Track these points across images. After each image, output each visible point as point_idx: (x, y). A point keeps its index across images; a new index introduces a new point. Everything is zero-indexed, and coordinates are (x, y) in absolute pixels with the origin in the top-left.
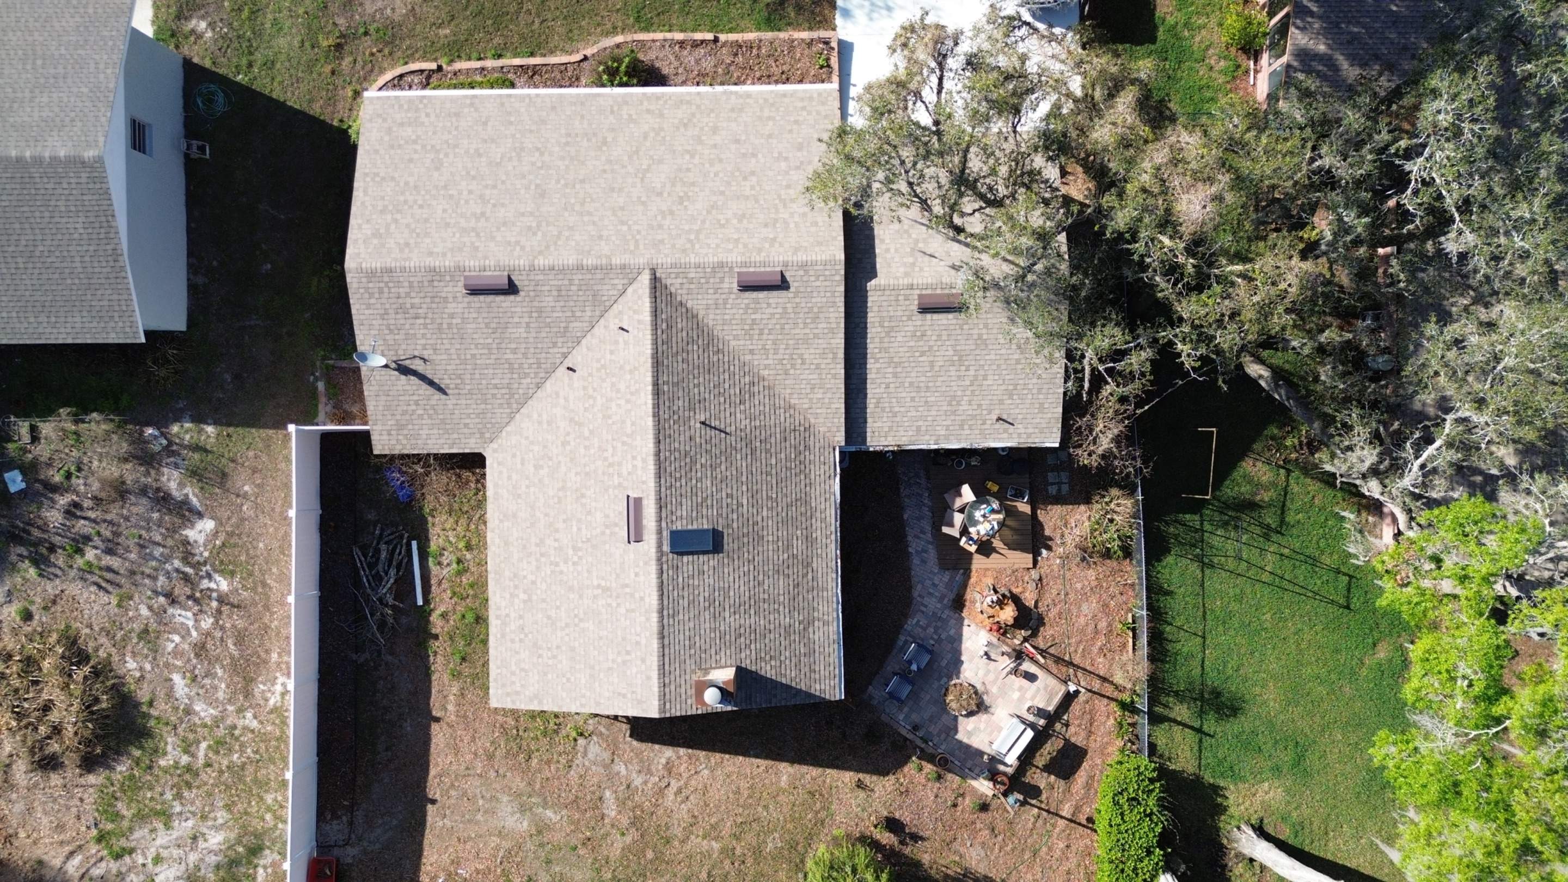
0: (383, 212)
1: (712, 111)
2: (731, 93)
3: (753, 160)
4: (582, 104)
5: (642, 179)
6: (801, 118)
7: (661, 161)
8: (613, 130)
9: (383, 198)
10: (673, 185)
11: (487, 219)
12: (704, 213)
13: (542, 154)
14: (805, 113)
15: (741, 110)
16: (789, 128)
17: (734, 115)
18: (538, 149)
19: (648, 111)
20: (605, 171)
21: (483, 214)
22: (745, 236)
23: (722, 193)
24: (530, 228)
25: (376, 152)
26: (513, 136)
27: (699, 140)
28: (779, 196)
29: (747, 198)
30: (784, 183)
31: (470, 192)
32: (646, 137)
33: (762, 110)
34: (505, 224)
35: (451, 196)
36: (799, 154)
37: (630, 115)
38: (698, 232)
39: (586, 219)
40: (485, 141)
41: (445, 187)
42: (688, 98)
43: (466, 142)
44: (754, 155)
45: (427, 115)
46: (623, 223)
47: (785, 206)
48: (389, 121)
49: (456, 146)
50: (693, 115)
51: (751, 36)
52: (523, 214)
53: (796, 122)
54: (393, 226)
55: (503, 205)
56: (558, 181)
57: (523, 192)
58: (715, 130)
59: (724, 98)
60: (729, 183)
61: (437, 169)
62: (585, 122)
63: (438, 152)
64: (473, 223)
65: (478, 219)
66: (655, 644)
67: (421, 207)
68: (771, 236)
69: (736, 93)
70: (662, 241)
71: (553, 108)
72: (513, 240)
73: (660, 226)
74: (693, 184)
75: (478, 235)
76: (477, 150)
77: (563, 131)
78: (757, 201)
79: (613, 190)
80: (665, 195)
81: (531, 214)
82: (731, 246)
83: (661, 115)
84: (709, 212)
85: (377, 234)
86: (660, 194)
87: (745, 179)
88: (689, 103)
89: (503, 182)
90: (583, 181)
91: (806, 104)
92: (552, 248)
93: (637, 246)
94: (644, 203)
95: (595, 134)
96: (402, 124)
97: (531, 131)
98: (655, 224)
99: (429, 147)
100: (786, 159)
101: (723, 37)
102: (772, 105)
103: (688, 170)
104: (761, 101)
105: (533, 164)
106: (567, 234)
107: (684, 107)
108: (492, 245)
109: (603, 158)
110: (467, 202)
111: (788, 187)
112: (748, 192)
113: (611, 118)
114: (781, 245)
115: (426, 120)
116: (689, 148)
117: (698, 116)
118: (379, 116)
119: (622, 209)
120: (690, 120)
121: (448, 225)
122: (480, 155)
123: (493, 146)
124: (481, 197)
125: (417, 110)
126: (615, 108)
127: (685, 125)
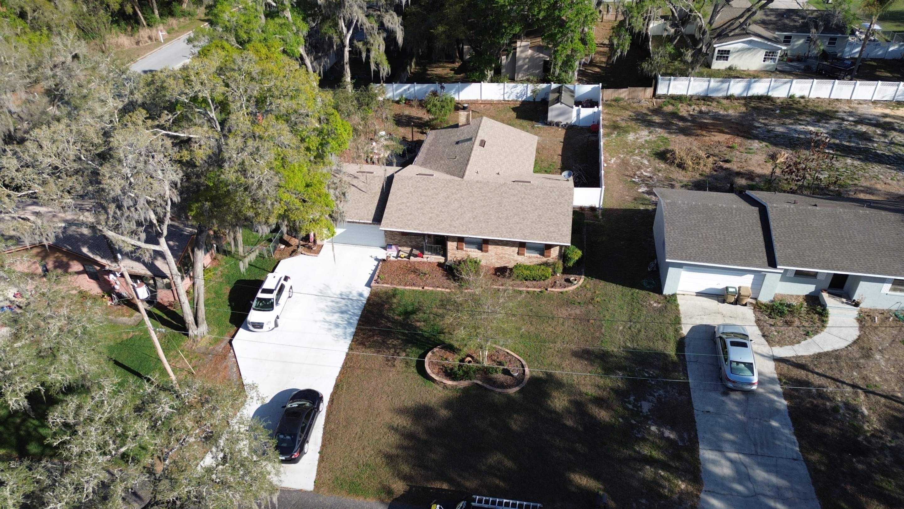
0: (560, 203)
2: (421, 231)
3: (419, 207)
4: (481, 232)
5: (461, 205)
6: (397, 219)
7: (453, 210)
8: (470, 222)
10: (450, 202)
11: (521, 197)
14: (395, 220)
15: (419, 224)
16: (402, 216)
17: (422, 223)
18: (500, 218)
19: (455, 227)
20: (475, 209)
22: (427, 184)
23: (433, 198)
24: (505, 193)
25: (564, 223)
26: (509, 224)
27: (437, 216)
28: (412, 195)
30: (409, 199)
31: (527, 206)
32: (458, 219)
33: (411, 224)
34: (514, 195)
35: (534, 206)
36: (401, 207)
37: (462, 227)
38: (444, 187)
39: (484, 194)
40: (521, 223)
41: (536, 209)
42: (439, 230)
43: (528, 224)
44: (418, 209)
46: (471, 192)
47: (411, 191)
48: (559, 234)
49: (532, 222)
50: (438, 225)
52: (507, 198)
53: (399, 218)
54: (556, 198)
55: (515, 201)
56: (493, 207)
57: (507, 205)
58: (431, 218)
59: (424, 229)
60: (430, 201)
61: (540, 215)
62: (480, 226)
63: (539, 221)
65: (524, 197)
66: (482, 125)
67: (546, 203)
68: (418, 183)
69: (419, 231)
70: (457, 185)
71: (492, 232)
72: (511, 190)
74: (443, 202)
75: (525, 193)
76: (524, 220)
77: (489, 223)
78: (421, 195)
79: (473, 203)
80: (454, 199)
81: (504, 198)
82: (433, 182)
83: (450, 226)
84: (439, 193)
85: (563, 196)
86: (456, 200)
87: (423, 201)
89: (514, 208)
90: (484, 206)
91: (394, 224)
92: (497, 187)
93: (467, 184)
94: (462, 197)
95: (477, 221)
96: (554, 232)
97: (502, 225)
98: (459, 191)
99: (543, 223)
100: (406, 206)
101: (420, 289)
102: (407, 225)
103: (444, 206)
104: (411, 226)
105: (502, 213)
106: (491, 190)
107: (441, 228)
108: (519, 189)
109: (475, 213)
110: (528, 203)
112: (423, 197)
113: (469, 227)
114: (415, 181)
115: (544, 233)
116: (442, 213)
117: (436, 225)
118: (564, 236)
119: (470, 196)
120: (439, 223)
121: (536, 197)
123: (517, 221)
124: (523, 204)
125: (548, 237)
126: (469, 230)
127: (442, 221)
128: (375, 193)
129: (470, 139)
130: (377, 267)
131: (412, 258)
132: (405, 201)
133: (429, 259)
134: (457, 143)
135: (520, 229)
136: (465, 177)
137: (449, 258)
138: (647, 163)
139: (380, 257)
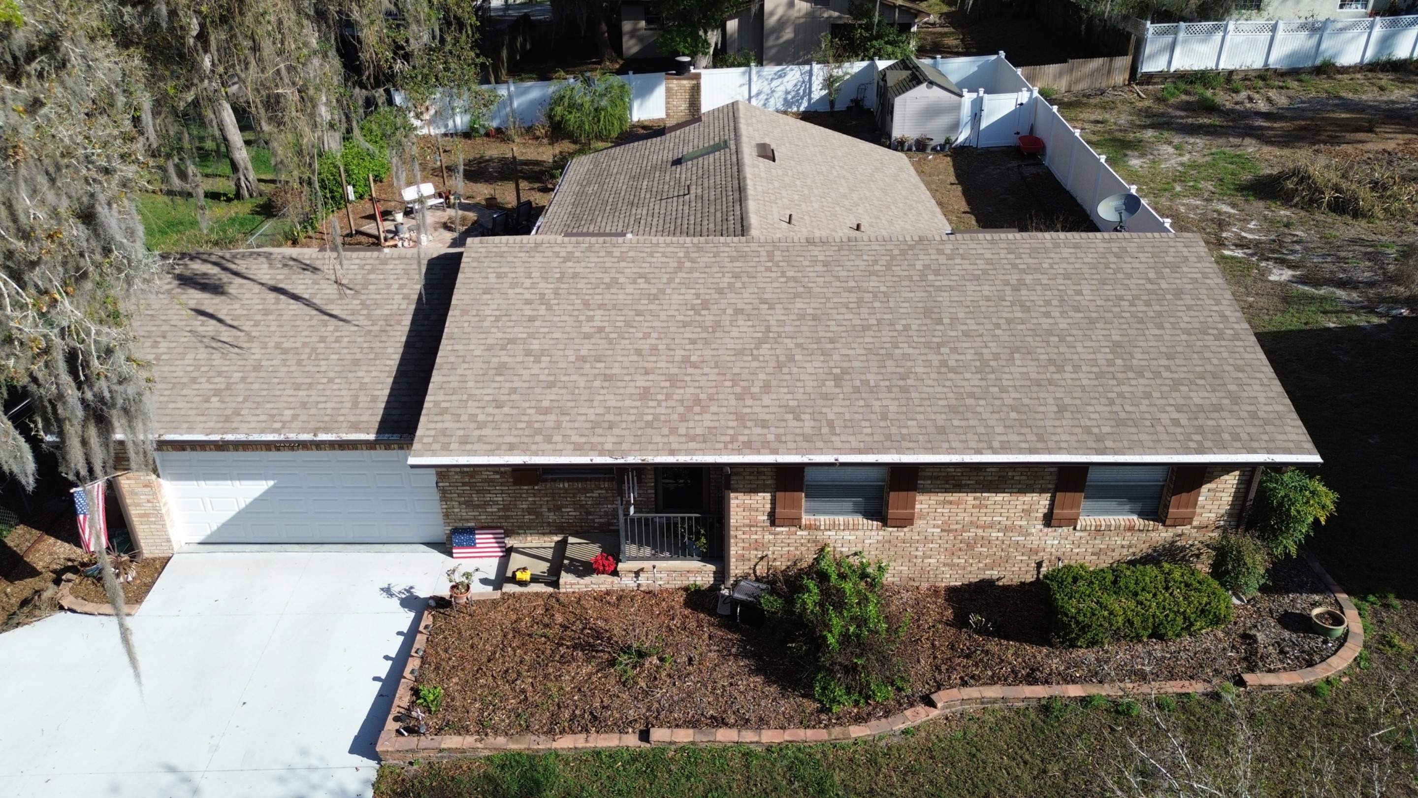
0: (1178, 293)
1: (649, 425)
2: (611, 454)
3: (584, 352)
4: (888, 437)
5: (768, 329)
6: (490, 410)
7: (740, 353)
8: (825, 397)
9: (1189, 308)
10: (717, 325)
11: (1007, 283)
12: (668, 291)
13: (944, 363)
14: (481, 418)
15: (596, 425)
16: (514, 397)
17: (610, 417)
18: (953, 370)
19: (764, 424)
20: (832, 341)
21: (1016, 289)
22: (608, 265)
23: (639, 313)
24: (937, 273)
25: (1239, 369)
26: (1003, 390)
27: (673, 380)
28: (549, 309)
29: (601, 307)
30: (537, 323)
31: (1047, 315)
32: (767, 387)
33: (558, 426)
34: (977, 278)
35: (1077, 309)
36: (505, 359)
37: (797, 419)
38: (680, 267)
39: (852, 284)
40: (1051, 382)
41: (1092, 322)
42: (692, 445)
43: (1085, 382)
44: (583, 359)
45: (1176, 423)
46: (794, 279)
47: (542, 295)
48: (1244, 415)
49: (1100, 375)
50: (683, 419)
51: (565, 743)
52: (952, 288)
53: (499, 405)
54: (1152, 275)
55: (988, 299)
56: (907, 328)
57: (961, 315)
58: (645, 395)
59: (624, 446)
60: (628, 324)
61: (1117, 345)
62: (877, 409)
63: (1129, 368)
64: (1028, 279)
65: (1021, 283)
67: (1121, 298)
68: (569, 264)
69: (601, 454)
70: (733, 260)
71: (941, 431)
72: (958, 261)
73: (737, 276)
74: (685, 325)
75: (1015, 266)
76: (1060, 369)
77: (914, 395)
78: (586, 304)
79: (815, 318)
80: (730, 311)
81: (939, 289)
82: (631, 254)
83: (741, 418)
84: (662, 291)
85: (1174, 268)
86: (738, 311)
87: (600, 330)
88: (692, 438)
89: (998, 326)
90: (866, 328)
91: (477, 433)
92: (896, 252)
93: (770, 255)
94: (764, 301)
95: (856, 390)
96: (1218, 408)
97: (972, 395)
98: (745, 279)
99: (1148, 374)
100: (528, 353)
101: (631, 740)
102: (538, 431)
103: (693, 342)
104: (558, 438)
105: (954, 350)
106: (877, 268)
107: (699, 431)
108: (988, 256)
109: (836, 357)
110: (1048, 303)
111: (532, 319)
112: (599, 313)
113: (831, 416)
114: (557, 255)
115: (1175, 415)
116: (690, 370)
117: (675, 417)
118: (1267, 422)
119: (796, 295)
120: (689, 409)
121: (1067, 276)
122: (1051, 361)
123: (1034, 376)
124: (1027, 309)
125: (1200, 430)
126: (825, 430)
127: (697, 401)
128: (387, 319)
129: (722, 146)
130: (410, 637)
131: (566, 578)
132: (519, 332)
133: (643, 580)
134: (677, 162)
135: (1062, 409)
136: (754, 232)
137: (736, 568)
138: (1233, 211)
139: (423, 592)
